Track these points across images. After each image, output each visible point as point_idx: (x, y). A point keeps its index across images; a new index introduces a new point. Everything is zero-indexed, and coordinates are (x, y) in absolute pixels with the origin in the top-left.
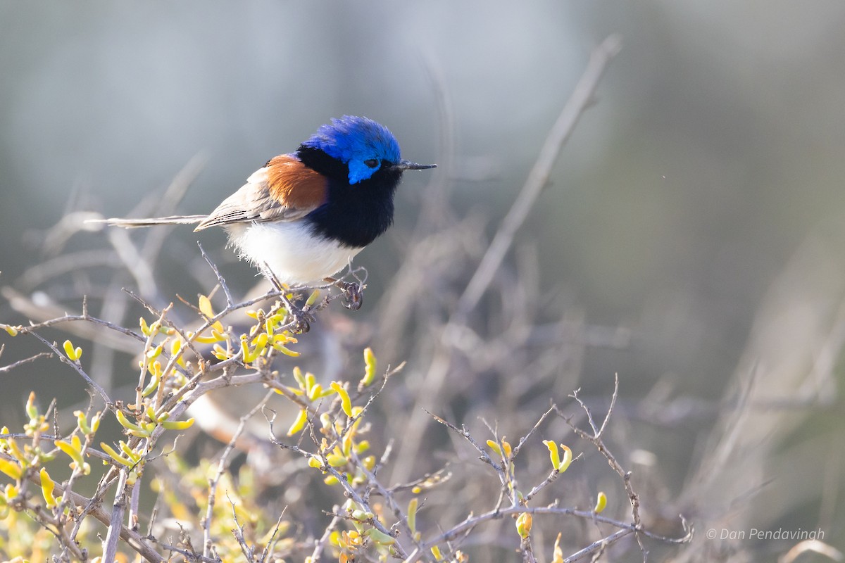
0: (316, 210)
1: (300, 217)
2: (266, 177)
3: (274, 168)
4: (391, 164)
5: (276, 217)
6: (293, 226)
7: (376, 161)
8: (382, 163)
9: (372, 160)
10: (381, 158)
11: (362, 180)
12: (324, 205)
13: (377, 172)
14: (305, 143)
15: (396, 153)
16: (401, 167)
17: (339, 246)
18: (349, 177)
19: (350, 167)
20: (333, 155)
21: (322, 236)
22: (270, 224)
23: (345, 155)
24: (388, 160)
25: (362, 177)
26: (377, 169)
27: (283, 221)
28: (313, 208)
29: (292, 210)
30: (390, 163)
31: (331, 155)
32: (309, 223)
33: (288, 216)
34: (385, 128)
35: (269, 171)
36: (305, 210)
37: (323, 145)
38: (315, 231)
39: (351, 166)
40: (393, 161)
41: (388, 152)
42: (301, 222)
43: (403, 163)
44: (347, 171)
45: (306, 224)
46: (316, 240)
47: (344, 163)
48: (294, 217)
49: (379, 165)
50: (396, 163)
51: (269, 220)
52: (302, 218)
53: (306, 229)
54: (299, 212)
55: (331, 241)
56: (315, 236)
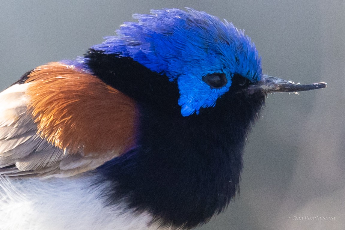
0: (116, 159)
1: (88, 169)
2: (25, 100)
3: (39, 85)
4: (248, 83)
5: (45, 168)
6: (73, 184)
7: (222, 76)
8: (233, 79)
9: (215, 75)
10: (233, 71)
11: (202, 109)
12: (132, 151)
13: (226, 95)
14: (97, 46)
15: (255, 64)
16: (264, 87)
17: (149, 224)
18: (180, 104)
19: (181, 88)
20: (153, 67)
21: (123, 205)
22: (32, 180)
23: (173, 66)
24: (244, 74)
25: (201, 104)
26: (224, 90)
27: (57, 176)
28: (113, 155)
29: (75, 157)
30: (248, 80)
31: (148, 66)
32: (102, 181)
33: (67, 167)
34: (227, 24)
35: (31, 89)
36: (97, 157)
37: (133, 51)
38: (112, 196)
39: (182, 85)
40: (251, 77)
41: (241, 60)
42: (89, 179)
43: (268, 81)
44: (176, 95)
45: (97, 183)
46: (109, 210)
47: (171, 80)
48: (78, 168)
49: (229, 84)
50: (257, 81)
51: (31, 173)
52: (90, 172)
53: (97, 191)
54: (88, 161)
55: (139, 214)
56: (111, 204)
